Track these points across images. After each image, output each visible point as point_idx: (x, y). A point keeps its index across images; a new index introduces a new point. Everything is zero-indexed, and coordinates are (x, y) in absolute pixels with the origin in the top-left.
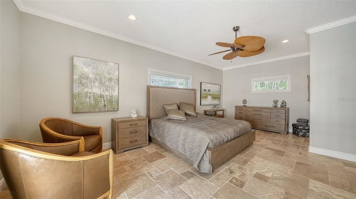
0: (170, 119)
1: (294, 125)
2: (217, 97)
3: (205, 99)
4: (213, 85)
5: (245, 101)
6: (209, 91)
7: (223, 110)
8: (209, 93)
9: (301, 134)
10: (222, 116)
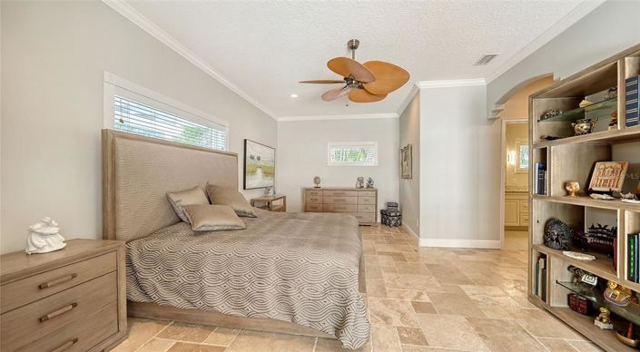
0: (199, 233)
1: (382, 212)
2: (269, 173)
3: (253, 177)
4: (265, 148)
5: (317, 180)
6: (259, 159)
7: (284, 197)
8: (259, 163)
9: (393, 222)
10: (283, 209)
